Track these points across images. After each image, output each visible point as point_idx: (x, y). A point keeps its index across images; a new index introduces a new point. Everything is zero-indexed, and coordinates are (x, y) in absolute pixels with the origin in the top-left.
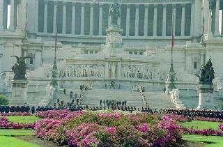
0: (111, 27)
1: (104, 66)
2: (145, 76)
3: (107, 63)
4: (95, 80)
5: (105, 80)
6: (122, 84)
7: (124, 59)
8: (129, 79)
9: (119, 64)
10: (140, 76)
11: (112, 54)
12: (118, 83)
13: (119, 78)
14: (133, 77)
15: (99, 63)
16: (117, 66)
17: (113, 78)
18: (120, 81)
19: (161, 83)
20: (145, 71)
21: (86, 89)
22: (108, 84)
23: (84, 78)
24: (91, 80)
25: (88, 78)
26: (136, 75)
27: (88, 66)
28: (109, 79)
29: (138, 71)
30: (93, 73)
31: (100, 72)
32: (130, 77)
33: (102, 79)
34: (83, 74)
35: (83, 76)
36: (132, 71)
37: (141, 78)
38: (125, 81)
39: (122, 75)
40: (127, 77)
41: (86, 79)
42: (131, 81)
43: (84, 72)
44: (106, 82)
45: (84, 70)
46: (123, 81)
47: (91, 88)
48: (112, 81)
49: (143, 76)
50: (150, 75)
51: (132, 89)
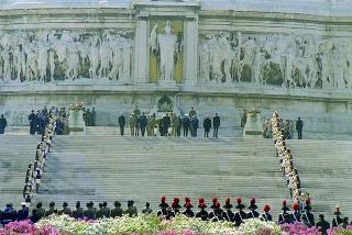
1: (131, 35)
3: (143, 24)
4: (96, 94)
5: (135, 95)
7: (207, 8)
8: (231, 87)
12: (188, 105)
13: (190, 85)
14: (247, 76)
15: (111, 23)
17: (167, 84)
18: (196, 96)
20: (292, 56)
23: (52, 86)
25: (69, 84)
26: (257, 73)
28: (153, 87)
29: (268, 57)
30: (89, 65)
31: (116, 61)
32: (235, 78)
33: (123, 89)
34: (48, 71)
35: (47, 79)
36: (242, 58)
37: (279, 83)
38: (214, 96)
39: (200, 74)
40: (223, 81)
41: (60, 88)
42: (236, 97)
43: (52, 60)
44: (140, 101)
45: (52, 54)
46: (206, 96)
47: (81, 123)
48: (164, 97)
49: (288, 74)
50: (313, 70)
51: (243, 126)
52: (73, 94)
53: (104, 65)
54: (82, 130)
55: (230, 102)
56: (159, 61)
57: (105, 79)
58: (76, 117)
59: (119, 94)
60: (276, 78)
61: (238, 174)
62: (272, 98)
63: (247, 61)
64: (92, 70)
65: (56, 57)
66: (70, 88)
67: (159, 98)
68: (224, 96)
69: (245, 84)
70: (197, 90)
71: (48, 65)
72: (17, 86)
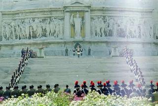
1: (63, 19)
2: (130, 33)
3: (68, 14)
4: (49, 43)
5: (65, 43)
6: (93, 47)
7: (93, 7)
9: (87, 15)
12: (86, 47)
13: (87, 39)
14: (110, 34)
15: (54, 14)
16: (83, 18)
17: (78, 38)
18: (90, 42)
21: (32, 55)
22: (71, 48)
23: (32, 41)
24: (43, 44)
25: (38, 40)
27: (36, 20)
28: (72, 40)
29: (119, 26)
30: (46, 31)
31: (57, 30)
32: (106, 35)
33: (60, 41)
34: (30, 35)
35: (30, 38)
36: (108, 27)
37: (124, 36)
38: (98, 42)
39: (92, 34)
40: (101, 36)
41: (35, 42)
42: (106, 42)
43: (31, 30)
44: (67, 46)
45: (31, 28)
46: (94, 43)
47: (43, 55)
48: (77, 44)
49: (127, 33)
50: (137, 31)
52: (40, 44)
53: (52, 32)
54: (43, 57)
55: (104, 45)
56: (74, 29)
57: (53, 37)
59: (58, 43)
60: (122, 35)
63: (110, 28)
64: (48, 33)
65: (33, 29)
66: (39, 42)
67: (75, 44)
69: (110, 37)
70: (90, 40)
71: (30, 32)
72: (18, 41)
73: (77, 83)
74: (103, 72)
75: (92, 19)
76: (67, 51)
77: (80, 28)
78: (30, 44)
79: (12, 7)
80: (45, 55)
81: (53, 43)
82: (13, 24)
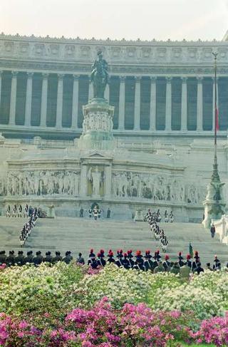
0: (92, 102)
1: (79, 173)
2: (158, 193)
3: (85, 167)
4: (62, 201)
5: (80, 202)
6: (113, 209)
7: (116, 160)
8: (127, 199)
9: (108, 170)
10: (148, 194)
11: (94, 151)
12: (106, 207)
13: (108, 198)
14: (135, 194)
15: (69, 167)
16: (103, 174)
18: (110, 203)
19: (187, 208)
20: (156, 185)
22: (86, 208)
23: (41, 197)
24: (54, 201)
25: (49, 197)
26: (140, 193)
27: (48, 173)
28: (89, 198)
29: (145, 185)
30: (58, 187)
31: (71, 186)
32: (129, 195)
33: (75, 199)
34: (39, 190)
35: (39, 194)
36: (132, 185)
37: (150, 197)
38: (119, 203)
39: (112, 192)
40: (123, 195)
41: (44, 198)
42: (130, 204)
43: (41, 185)
44: (83, 205)
45: (41, 182)
46: (115, 203)
47: (53, 215)
48: (95, 203)
49: (154, 193)
50: (166, 192)
51: (133, 218)
52: (51, 201)
53: (66, 187)
54: (53, 218)
55: (127, 206)
56: (92, 185)
57: (66, 194)
58: (51, 212)
59: (72, 201)
60: (149, 195)
61: (134, 239)
62: (147, 205)
63: (135, 186)
64: (60, 190)
65: (43, 183)
66: (49, 198)
67: (91, 204)
68: (124, 203)
69: (134, 197)
70: (111, 200)
71: (39, 187)
72: (25, 197)
73: (92, 251)
74: (124, 239)
75: (114, 174)
76: (82, 211)
77: (99, 185)
78: (38, 201)
79: (20, 156)
80: (56, 215)
81: (67, 201)
82: (20, 176)
